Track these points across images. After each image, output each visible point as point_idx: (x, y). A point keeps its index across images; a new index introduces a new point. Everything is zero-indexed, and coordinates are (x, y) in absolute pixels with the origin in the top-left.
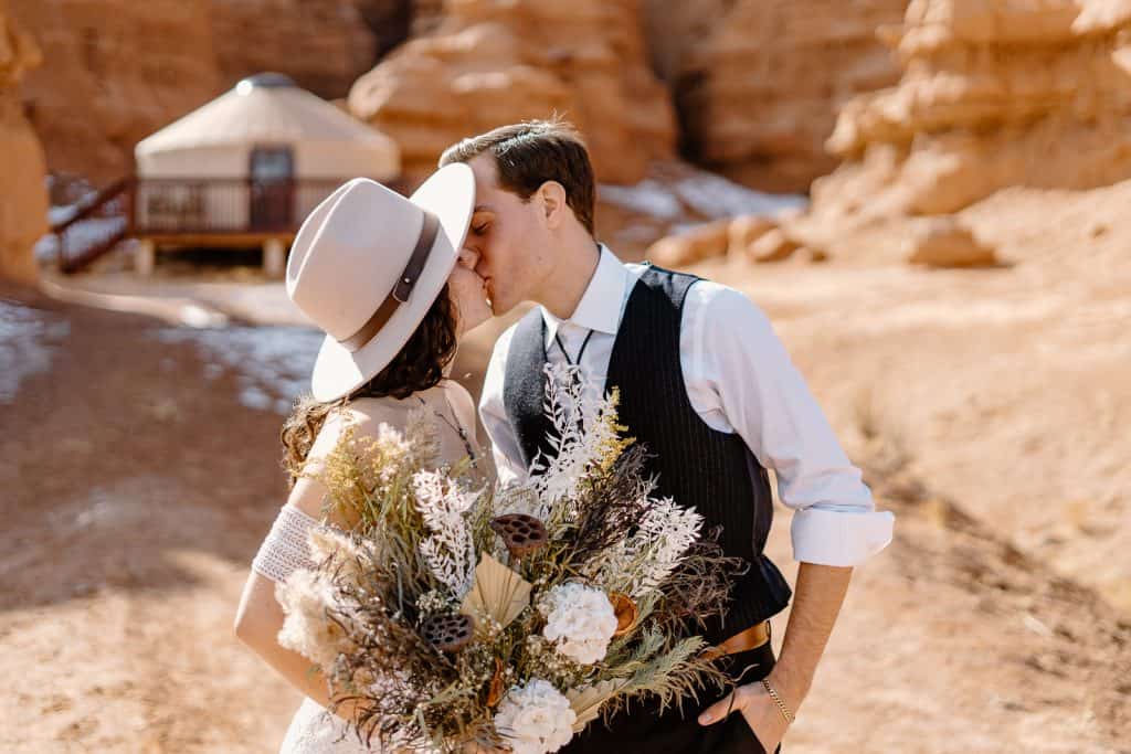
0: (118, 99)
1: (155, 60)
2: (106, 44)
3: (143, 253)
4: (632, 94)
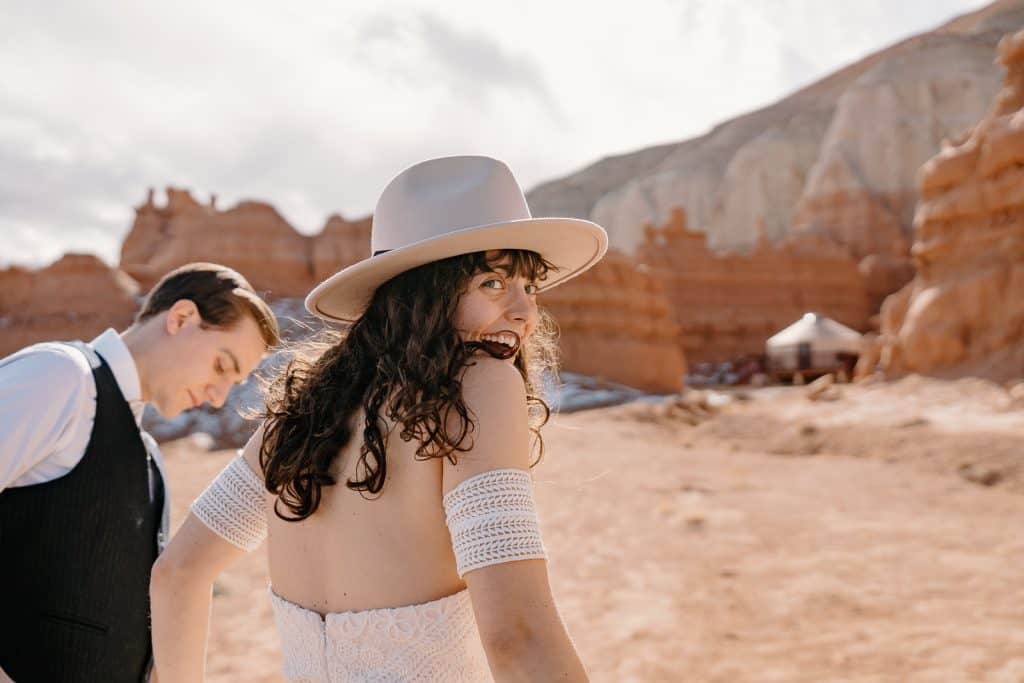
3: (762, 378)
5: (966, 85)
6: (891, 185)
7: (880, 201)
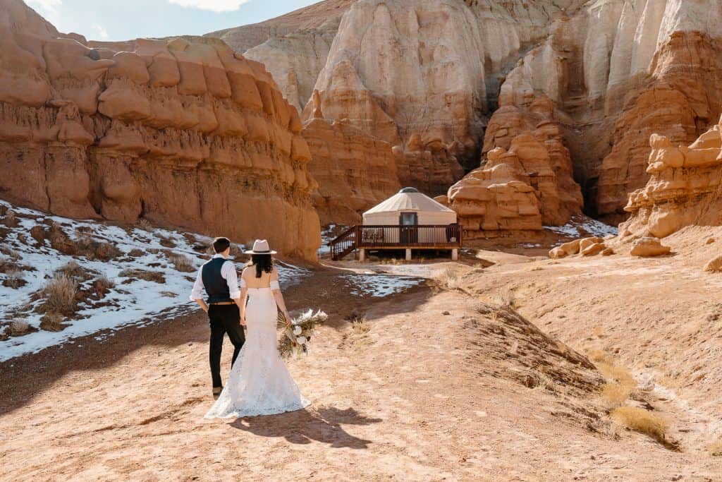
0: (360, 195)
1: (373, 181)
2: (356, 174)
3: (362, 253)
4: (562, 187)
5: (446, 17)
6: (387, 91)
7: (379, 103)
